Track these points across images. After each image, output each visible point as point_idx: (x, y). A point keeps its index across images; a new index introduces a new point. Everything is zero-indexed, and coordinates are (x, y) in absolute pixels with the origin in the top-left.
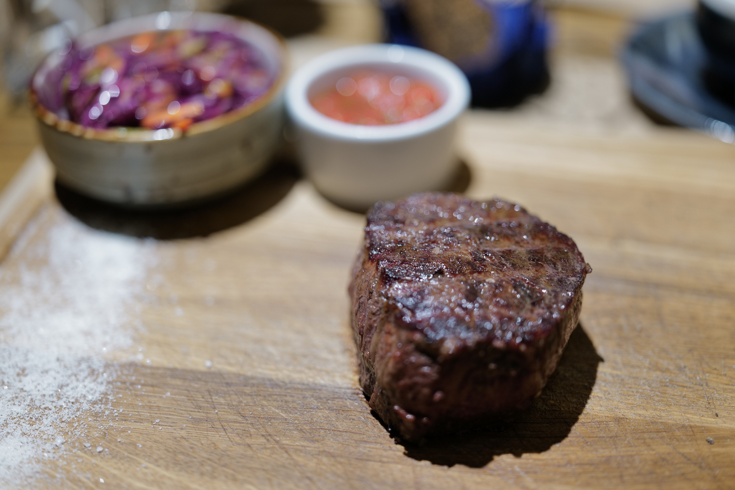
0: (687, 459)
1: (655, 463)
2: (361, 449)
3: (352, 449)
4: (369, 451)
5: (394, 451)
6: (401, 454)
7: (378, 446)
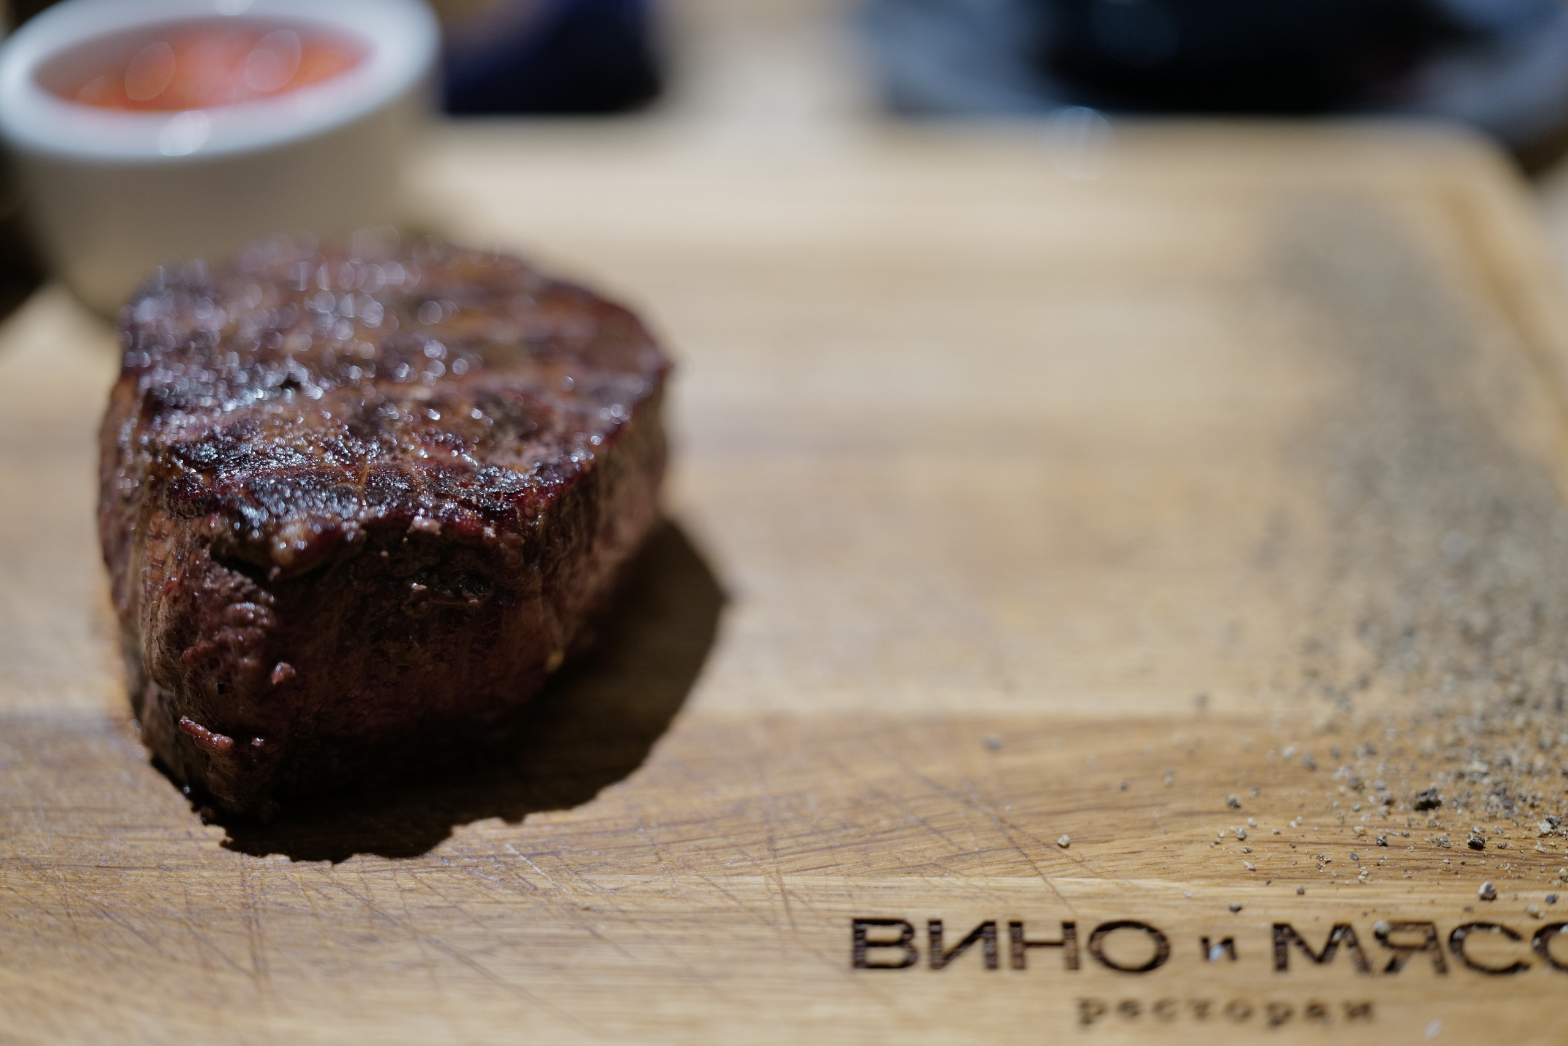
0: (938, 788)
1: (857, 804)
2: (112, 845)
3: (88, 847)
4: (133, 847)
5: (197, 840)
6: (215, 845)
7: (158, 834)
